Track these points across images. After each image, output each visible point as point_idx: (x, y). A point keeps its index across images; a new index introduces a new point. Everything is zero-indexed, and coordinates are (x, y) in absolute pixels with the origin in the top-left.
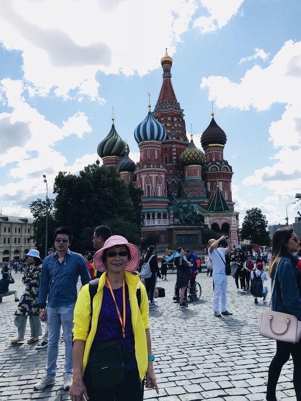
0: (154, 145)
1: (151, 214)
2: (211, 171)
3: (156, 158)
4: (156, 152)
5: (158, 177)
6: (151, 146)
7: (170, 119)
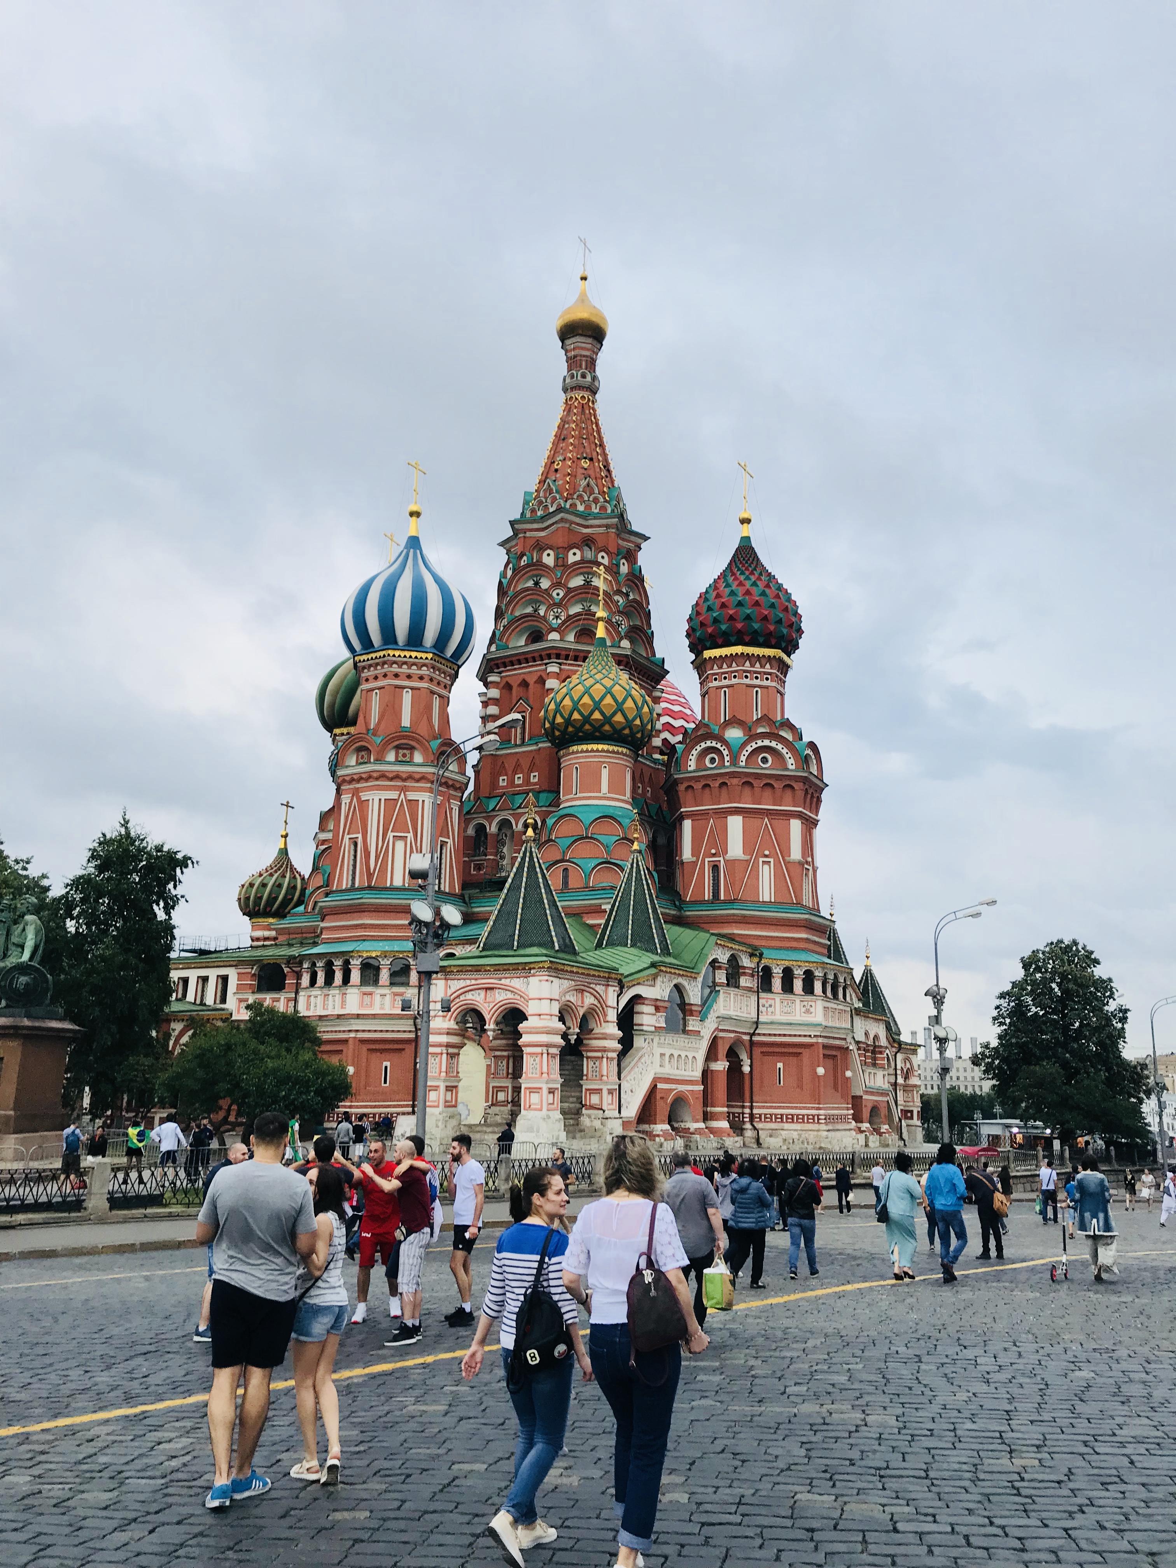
0: (395, 668)
1: (338, 963)
2: (699, 766)
3: (406, 722)
4: (407, 698)
5: (396, 800)
6: (385, 676)
7: (550, 560)
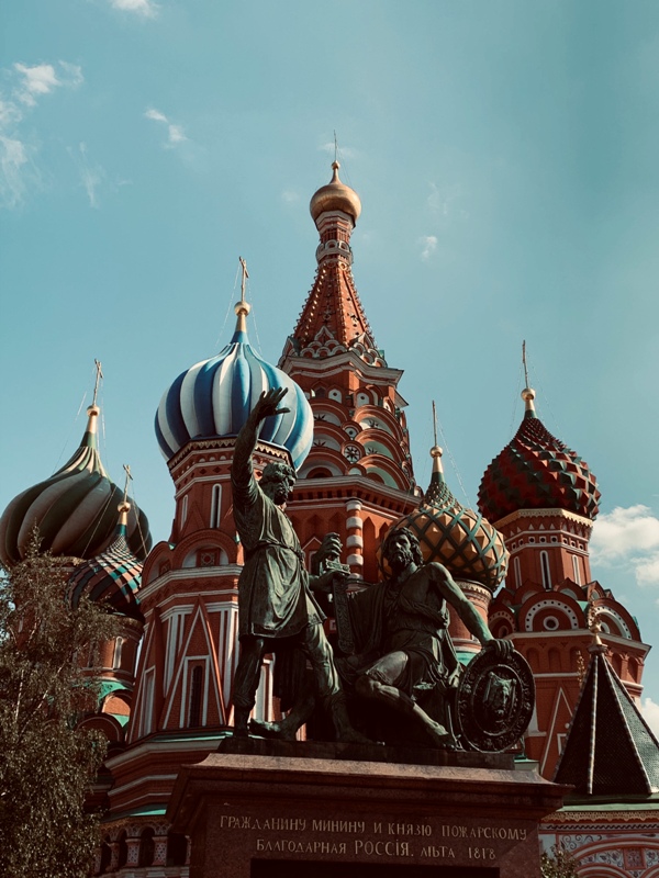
2: (538, 627)
7: (338, 399)
